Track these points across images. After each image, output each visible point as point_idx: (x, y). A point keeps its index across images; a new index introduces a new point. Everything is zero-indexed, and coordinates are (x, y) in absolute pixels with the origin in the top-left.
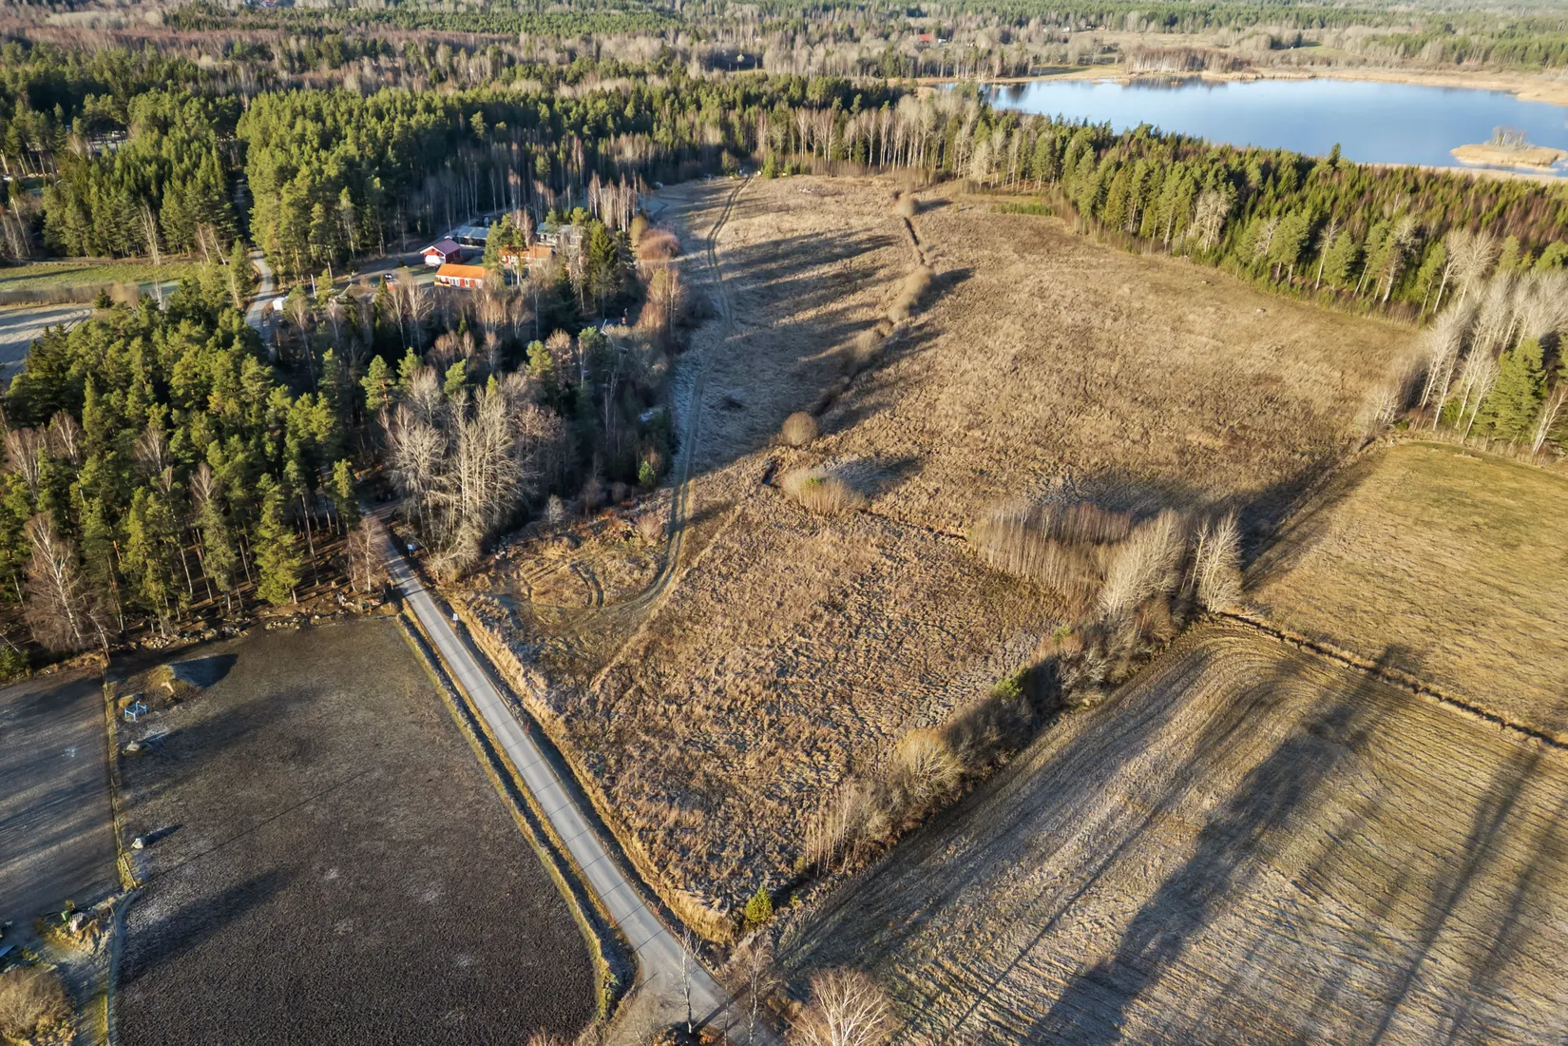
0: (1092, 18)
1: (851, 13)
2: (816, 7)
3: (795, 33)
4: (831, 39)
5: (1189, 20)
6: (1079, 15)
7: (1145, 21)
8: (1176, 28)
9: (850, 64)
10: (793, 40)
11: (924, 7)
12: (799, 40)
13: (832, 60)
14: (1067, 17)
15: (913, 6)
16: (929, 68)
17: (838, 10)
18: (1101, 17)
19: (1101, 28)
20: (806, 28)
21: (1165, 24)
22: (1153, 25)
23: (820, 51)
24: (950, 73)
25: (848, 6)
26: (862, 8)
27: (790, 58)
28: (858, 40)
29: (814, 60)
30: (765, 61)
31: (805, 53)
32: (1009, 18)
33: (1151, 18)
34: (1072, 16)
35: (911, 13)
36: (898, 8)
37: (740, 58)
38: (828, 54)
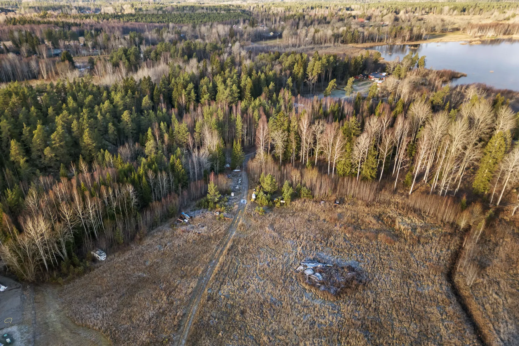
0: (427, 10)
1: (323, 10)
2: (308, 8)
3: (299, 20)
4: (316, 23)
5: (471, 9)
6: (421, 8)
7: (452, 10)
8: (466, 12)
9: (328, 37)
10: (298, 24)
11: (353, 7)
12: (301, 24)
13: (318, 35)
14: (416, 9)
15: (348, 6)
16: (370, 38)
17: (317, 9)
18: (431, 9)
19: (431, 14)
20: (304, 17)
21: (461, 11)
22: (455, 12)
23: (312, 30)
24: (381, 40)
25: (321, 7)
26: (327, 8)
27: (296, 34)
28: (329, 23)
29: (309, 35)
30: (284, 35)
31: (304, 32)
32: (391, 10)
33: (455, 9)
34: (418, 9)
35: (348, 9)
36: (342, 7)
37: (272, 34)
38: (317, 31)
